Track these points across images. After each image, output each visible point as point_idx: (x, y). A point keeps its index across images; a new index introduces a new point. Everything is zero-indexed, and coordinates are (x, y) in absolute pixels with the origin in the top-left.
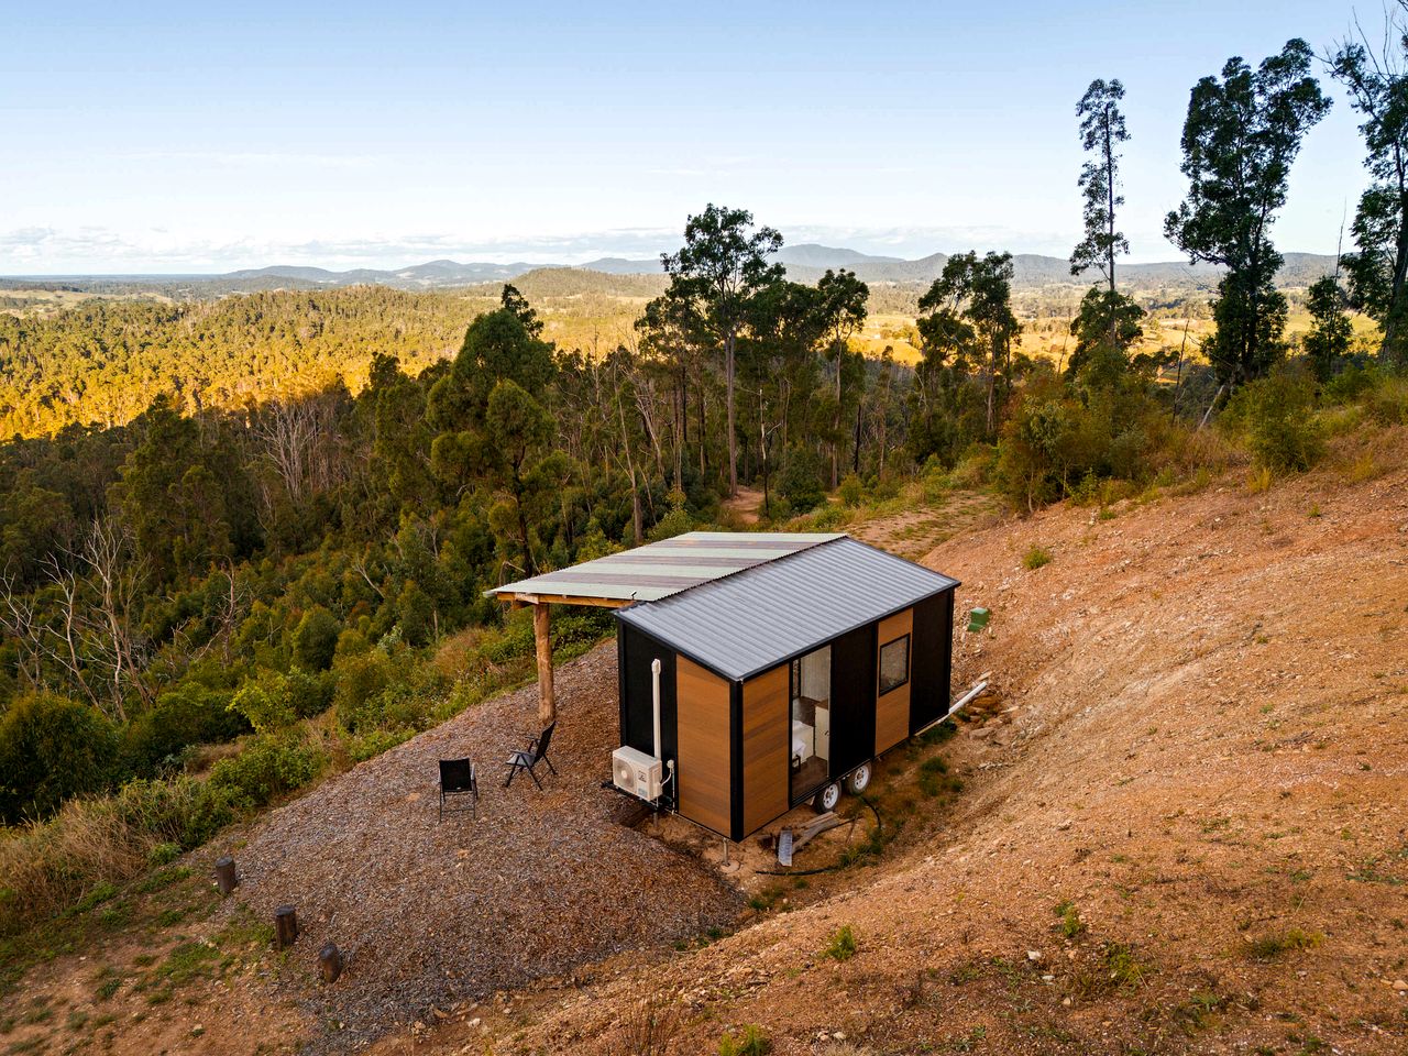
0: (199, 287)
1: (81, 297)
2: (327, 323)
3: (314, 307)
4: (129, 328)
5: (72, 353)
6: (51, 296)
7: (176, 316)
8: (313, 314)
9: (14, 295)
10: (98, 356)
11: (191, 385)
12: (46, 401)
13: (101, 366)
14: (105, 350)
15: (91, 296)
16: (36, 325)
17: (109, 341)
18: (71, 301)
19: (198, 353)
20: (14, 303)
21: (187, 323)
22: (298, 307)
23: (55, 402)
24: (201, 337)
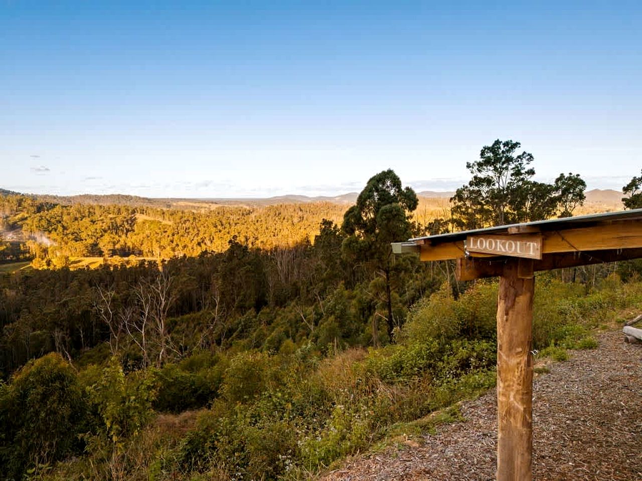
0: (259, 202)
1: (217, 206)
2: (305, 216)
3: (301, 210)
4: (232, 217)
5: (211, 226)
6: (207, 206)
7: (249, 213)
8: (300, 213)
9: (194, 205)
10: (219, 227)
11: (251, 240)
12: (199, 244)
13: (220, 231)
14: (222, 225)
15: (221, 206)
16: (200, 216)
17: (224, 222)
18: (214, 207)
19: (255, 227)
20: (194, 207)
21: (253, 215)
22: (295, 210)
23: (203, 245)
24: (257, 221)
